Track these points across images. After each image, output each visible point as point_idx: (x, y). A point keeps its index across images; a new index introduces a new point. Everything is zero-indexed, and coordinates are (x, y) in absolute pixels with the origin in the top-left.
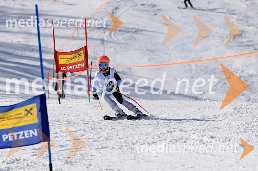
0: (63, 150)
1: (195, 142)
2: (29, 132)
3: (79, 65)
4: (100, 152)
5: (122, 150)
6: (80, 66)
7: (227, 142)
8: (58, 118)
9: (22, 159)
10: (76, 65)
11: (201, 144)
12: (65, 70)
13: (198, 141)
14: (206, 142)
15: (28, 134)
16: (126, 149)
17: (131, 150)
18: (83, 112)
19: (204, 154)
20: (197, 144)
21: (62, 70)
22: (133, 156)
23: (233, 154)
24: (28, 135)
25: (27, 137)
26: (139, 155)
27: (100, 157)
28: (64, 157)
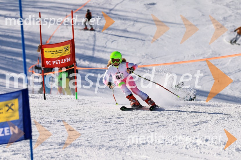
0: (46, 150)
1: (188, 145)
2: (9, 130)
3: (64, 59)
4: (86, 152)
5: (110, 151)
6: (66, 61)
7: (222, 145)
8: (42, 115)
9: (2, 158)
10: (62, 60)
11: (194, 147)
12: (50, 64)
13: (192, 144)
14: (200, 145)
15: (8, 131)
16: (114, 149)
17: (119, 152)
18: (69, 110)
19: (197, 158)
20: (190, 147)
21: (48, 64)
22: (121, 158)
23: (229, 158)
24: (8, 133)
25: (7, 134)
26: (128, 157)
27: (86, 158)
28: (47, 157)
